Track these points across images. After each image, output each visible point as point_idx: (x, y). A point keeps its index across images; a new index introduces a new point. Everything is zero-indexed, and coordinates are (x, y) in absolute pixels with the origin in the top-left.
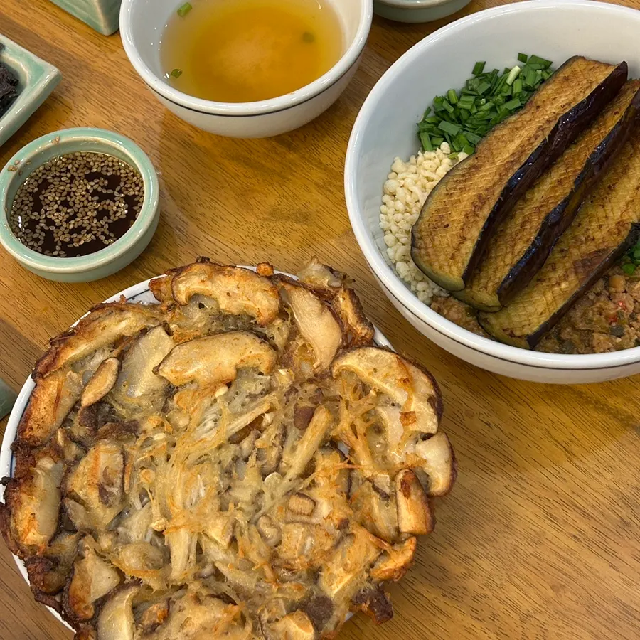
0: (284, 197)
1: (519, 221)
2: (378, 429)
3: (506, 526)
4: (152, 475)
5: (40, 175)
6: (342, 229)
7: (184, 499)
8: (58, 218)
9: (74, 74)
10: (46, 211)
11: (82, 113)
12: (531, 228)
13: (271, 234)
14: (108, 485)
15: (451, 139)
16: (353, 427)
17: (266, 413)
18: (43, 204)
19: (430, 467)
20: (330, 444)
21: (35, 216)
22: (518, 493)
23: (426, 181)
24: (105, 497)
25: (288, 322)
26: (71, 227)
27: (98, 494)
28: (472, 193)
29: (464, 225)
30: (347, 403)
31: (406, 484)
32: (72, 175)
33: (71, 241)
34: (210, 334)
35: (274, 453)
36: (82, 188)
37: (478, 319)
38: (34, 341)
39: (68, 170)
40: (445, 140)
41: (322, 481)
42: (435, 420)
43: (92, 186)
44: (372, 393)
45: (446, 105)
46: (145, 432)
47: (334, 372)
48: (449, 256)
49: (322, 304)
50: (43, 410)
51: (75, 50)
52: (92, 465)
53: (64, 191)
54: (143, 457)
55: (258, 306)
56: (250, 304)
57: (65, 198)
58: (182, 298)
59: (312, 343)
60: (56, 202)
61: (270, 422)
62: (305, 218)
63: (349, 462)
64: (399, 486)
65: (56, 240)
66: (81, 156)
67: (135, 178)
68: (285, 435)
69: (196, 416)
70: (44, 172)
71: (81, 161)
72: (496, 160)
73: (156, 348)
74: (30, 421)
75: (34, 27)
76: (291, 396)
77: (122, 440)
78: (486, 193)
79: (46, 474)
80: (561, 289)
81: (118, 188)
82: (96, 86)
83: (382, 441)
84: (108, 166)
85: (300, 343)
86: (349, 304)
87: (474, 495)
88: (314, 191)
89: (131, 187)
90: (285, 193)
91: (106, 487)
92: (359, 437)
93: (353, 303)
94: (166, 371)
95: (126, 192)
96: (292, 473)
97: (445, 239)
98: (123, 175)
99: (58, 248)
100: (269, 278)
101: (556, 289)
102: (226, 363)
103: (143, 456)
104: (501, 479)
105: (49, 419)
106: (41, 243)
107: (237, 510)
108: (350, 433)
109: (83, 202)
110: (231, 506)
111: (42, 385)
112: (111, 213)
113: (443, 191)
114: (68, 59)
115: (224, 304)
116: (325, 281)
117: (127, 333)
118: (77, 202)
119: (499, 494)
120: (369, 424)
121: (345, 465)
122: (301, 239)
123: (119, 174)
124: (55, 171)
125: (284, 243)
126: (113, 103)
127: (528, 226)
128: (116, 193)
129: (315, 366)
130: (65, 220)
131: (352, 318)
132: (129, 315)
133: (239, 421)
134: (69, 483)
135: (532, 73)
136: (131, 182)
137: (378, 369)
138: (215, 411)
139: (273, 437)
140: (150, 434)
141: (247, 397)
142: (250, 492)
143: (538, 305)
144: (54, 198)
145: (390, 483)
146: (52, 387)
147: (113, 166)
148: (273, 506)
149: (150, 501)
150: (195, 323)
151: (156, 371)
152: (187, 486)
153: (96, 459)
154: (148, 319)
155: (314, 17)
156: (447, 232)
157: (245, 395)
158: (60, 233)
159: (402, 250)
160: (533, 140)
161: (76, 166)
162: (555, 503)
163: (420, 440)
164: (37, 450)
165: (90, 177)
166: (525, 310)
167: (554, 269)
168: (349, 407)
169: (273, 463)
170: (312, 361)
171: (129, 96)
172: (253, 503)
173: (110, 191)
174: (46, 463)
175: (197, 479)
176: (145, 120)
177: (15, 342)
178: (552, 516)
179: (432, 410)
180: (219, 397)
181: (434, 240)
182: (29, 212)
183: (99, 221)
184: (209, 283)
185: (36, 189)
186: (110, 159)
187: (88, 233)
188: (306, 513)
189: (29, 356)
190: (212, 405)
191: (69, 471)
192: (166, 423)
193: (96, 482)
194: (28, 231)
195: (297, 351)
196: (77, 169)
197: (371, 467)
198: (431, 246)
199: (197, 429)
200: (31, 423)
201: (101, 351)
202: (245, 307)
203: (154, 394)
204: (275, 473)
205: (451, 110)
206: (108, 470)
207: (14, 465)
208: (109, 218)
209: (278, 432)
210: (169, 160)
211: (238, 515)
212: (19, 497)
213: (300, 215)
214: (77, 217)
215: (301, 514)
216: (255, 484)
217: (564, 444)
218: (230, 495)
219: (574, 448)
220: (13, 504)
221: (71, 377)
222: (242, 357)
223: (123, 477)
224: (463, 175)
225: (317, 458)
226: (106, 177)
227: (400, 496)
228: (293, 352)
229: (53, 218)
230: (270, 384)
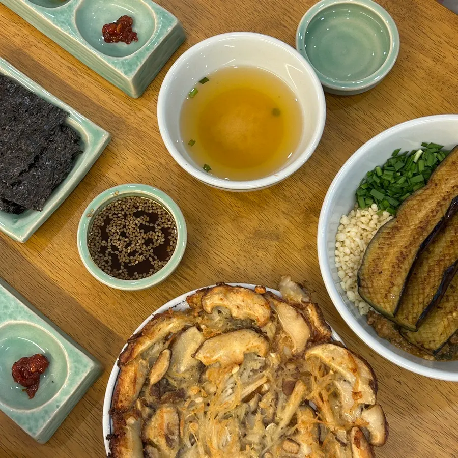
0: (263, 222)
1: (426, 268)
2: (336, 395)
3: (412, 449)
4: (197, 426)
5: (104, 213)
6: (302, 245)
7: (218, 443)
8: (120, 245)
9: (115, 128)
10: (111, 240)
11: (124, 159)
12: (435, 277)
13: (256, 249)
14: (171, 434)
15: (378, 202)
16: (320, 395)
17: (265, 383)
18: (109, 234)
19: (371, 427)
20: (305, 403)
21: (104, 243)
22: (419, 428)
23: (362, 231)
24: (170, 443)
25: (275, 323)
26: (129, 251)
27: (165, 441)
28: (396, 249)
29: (392, 273)
30: (316, 379)
31: (358, 439)
32: (125, 213)
33: (130, 262)
34: (226, 332)
35: (271, 411)
36: (133, 223)
37: (400, 332)
38: (109, 326)
39: (122, 210)
40: (374, 202)
41: (302, 431)
42: (374, 397)
43: (139, 221)
44: (331, 372)
45: (375, 178)
46: (190, 397)
47: (306, 357)
48: (384, 295)
49: (297, 312)
50: (127, 387)
51: (114, 109)
52: (160, 422)
53: (121, 224)
54: (190, 415)
55: (257, 314)
56: (251, 312)
57: (123, 230)
58: (209, 309)
59: (290, 335)
60: (117, 233)
61: (267, 389)
62: (277, 237)
63: (319, 419)
64: (353, 439)
65: (120, 262)
66: (130, 199)
67: (168, 215)
68: (277, 399)
69: (221, 386)
70: (107, 211)
71: (131, 203)
72: (411, 224)
73: (192, 340)
74: (120, 396)
75: (84, 90)
76: (279, 373)
77: (176, 403)
78: (405, 250)
79: (132, 428)
80: (453, 317)
81: (157, 222)
82: (131, 138)
83: (338, 404)
84: (149, 206)
85: (283, 336)
86: (315, 313)
87: (393, 430)
88: (281, 217)
89: (165, 222)
90: (263, 219)
91: (170, 436)
92: (325, 402)
93: (317, 313)
94: (200, 356)
95: (162, 226)
96: (283, 424)
97: (380, 283)
98: (159, 213)
99: (122, 267)
100: (263, 295)
101: (450, 316)
102: (238, 351)
103: (190, 413)
104: (407, 418)
105: (131, 393)
106: (110, 264)
107: (251, 449)
108: (319, 400)
109: (135, 233)
110: (248, 447)
111: (125, 371)
112: (154, 240)
113: (376, 245)
114: (110, 116)
115: (235, 313)
116: (299, 298)
117: (174, 331)
118: (130, 233)
119: (407, 428)
120: (330, 392)
121: (316, 420)
122: (275, 252)
123: (157, 212)
124: (114, 210)
125: (264, 255)
126: (144, 151)
127: (432, 274)
128: (156, 226)
129: (293, 351)
130: (124, 246)
131: (317, 323)
132: (174, 320)
133: (248, 389)
134: (147, 433)
135: (431, 156)
136: (165, 218)
137: (335, 358)
138: (232, 382)
139: (270, 400)
140: (193, 398)
141: (251, 371)
142: (258, 437)
143: (439, 327)
144: (116, 230)
145: (347, 436)
146: (131, 371)
147: (152, 206)
148: (273, 446)
149: (196, 441)
150: (216, 324)
151: (194, 356)
152: (219, 433)
153: (162, 417)
154: (186, 321)
155: (279, 97)
156: (381, 277)
157: (250, 370)
158: (122, 256)
159: (349, 282)
160: (435, 213)
161: (128, 206)
162: (441, 434)
163: (364, 409)
164: (125, 414)
165: (137, 215)
166: (430, 330)
167: (448, 301)
168: (317, 381)
169: (271, 417)
170: (291, 347)
171: (154, 145)
172: (260, 444)
173: (151, 225)
174: (131, 421)
175: (225, 429)
176: (167, 163)
177: (97, 327)
178: (439, 442)
179: (371, 391)
180: (234, 373)
181: (373, 282)
182: (100, 241)
183: (146, 246)
184: (225, 299)
185: (103, 224)
186: (149, 201)
187: (140, 255)
188: (295, 452)
189: (107, 338)
190: (229, 378)
191: (145, 425)
192: (202, 390)
193: (163, 433)
194: (101, 255)
195: (281, 341)
196: (129, 208)
197: (334, 423)
198: (371, 286)
199: (222, 394)
200: (121, 397)
201: (158, 343)
202: (249, 315)
203: (192, 370)
204: (273, 424)
205: (378, 181)
206: (170, 425)
207: (112, 424)
208: (153, 245)
209: (273, 397)
210: (185, 194)
211: (253, 454)
212: (120, 450)
213: (274, 235)
214: (132, 244)
215: (291, 452)
216: (261, 431)
217: (446, 395)
218: (246, 439)
219: (452, 397)
220: (117, 454)
221: (141, 363)
222: (248, 347)
223: (179, 429)
224: (389, 233)
225: (297, 413)
226: (148, 215)
227: (354, 446)
228: (279, 341)
229: (117, 245)
230: (265, 363)
